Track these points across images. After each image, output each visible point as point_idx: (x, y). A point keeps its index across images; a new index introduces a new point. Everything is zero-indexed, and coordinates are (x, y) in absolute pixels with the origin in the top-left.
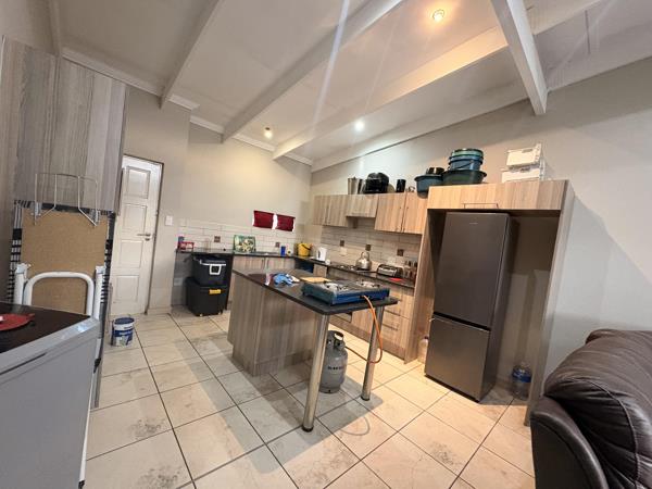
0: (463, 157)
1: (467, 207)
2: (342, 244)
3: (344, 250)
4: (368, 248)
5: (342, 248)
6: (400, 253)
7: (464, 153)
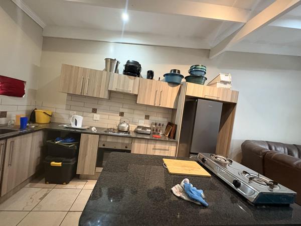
0: (200, 70)
1: (206, 97)
2: (95, 111)
3: (96, 116)
4: (122, 114)
5: (95, 115)
6: (147, 117)
7: (200, 67)
